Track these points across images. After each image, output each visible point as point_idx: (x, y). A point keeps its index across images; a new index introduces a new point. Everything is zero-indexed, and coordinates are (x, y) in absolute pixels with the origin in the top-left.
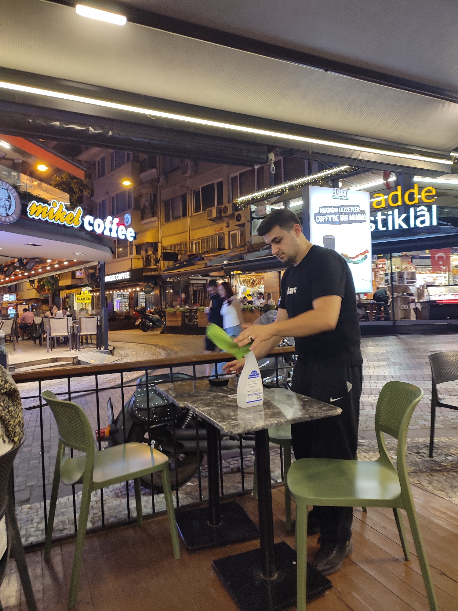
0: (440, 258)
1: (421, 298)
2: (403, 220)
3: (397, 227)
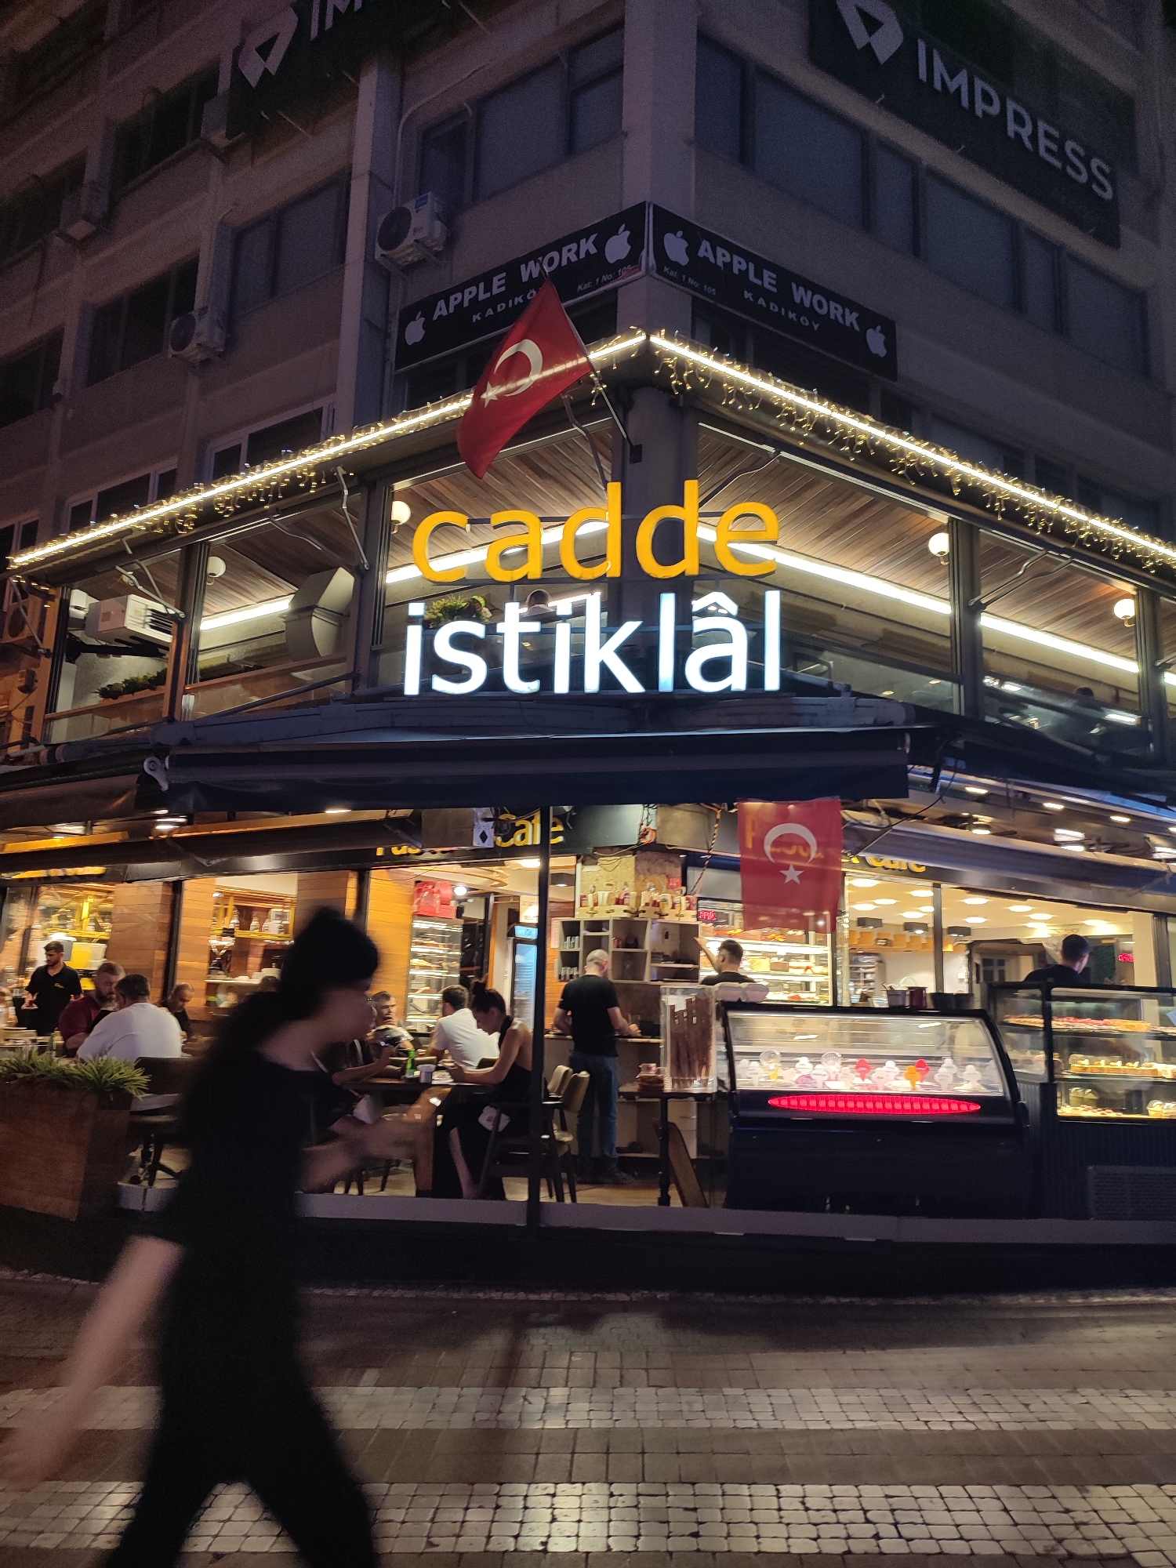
1: (691, 1076)
2: (626, 653)
3: (592, 684)
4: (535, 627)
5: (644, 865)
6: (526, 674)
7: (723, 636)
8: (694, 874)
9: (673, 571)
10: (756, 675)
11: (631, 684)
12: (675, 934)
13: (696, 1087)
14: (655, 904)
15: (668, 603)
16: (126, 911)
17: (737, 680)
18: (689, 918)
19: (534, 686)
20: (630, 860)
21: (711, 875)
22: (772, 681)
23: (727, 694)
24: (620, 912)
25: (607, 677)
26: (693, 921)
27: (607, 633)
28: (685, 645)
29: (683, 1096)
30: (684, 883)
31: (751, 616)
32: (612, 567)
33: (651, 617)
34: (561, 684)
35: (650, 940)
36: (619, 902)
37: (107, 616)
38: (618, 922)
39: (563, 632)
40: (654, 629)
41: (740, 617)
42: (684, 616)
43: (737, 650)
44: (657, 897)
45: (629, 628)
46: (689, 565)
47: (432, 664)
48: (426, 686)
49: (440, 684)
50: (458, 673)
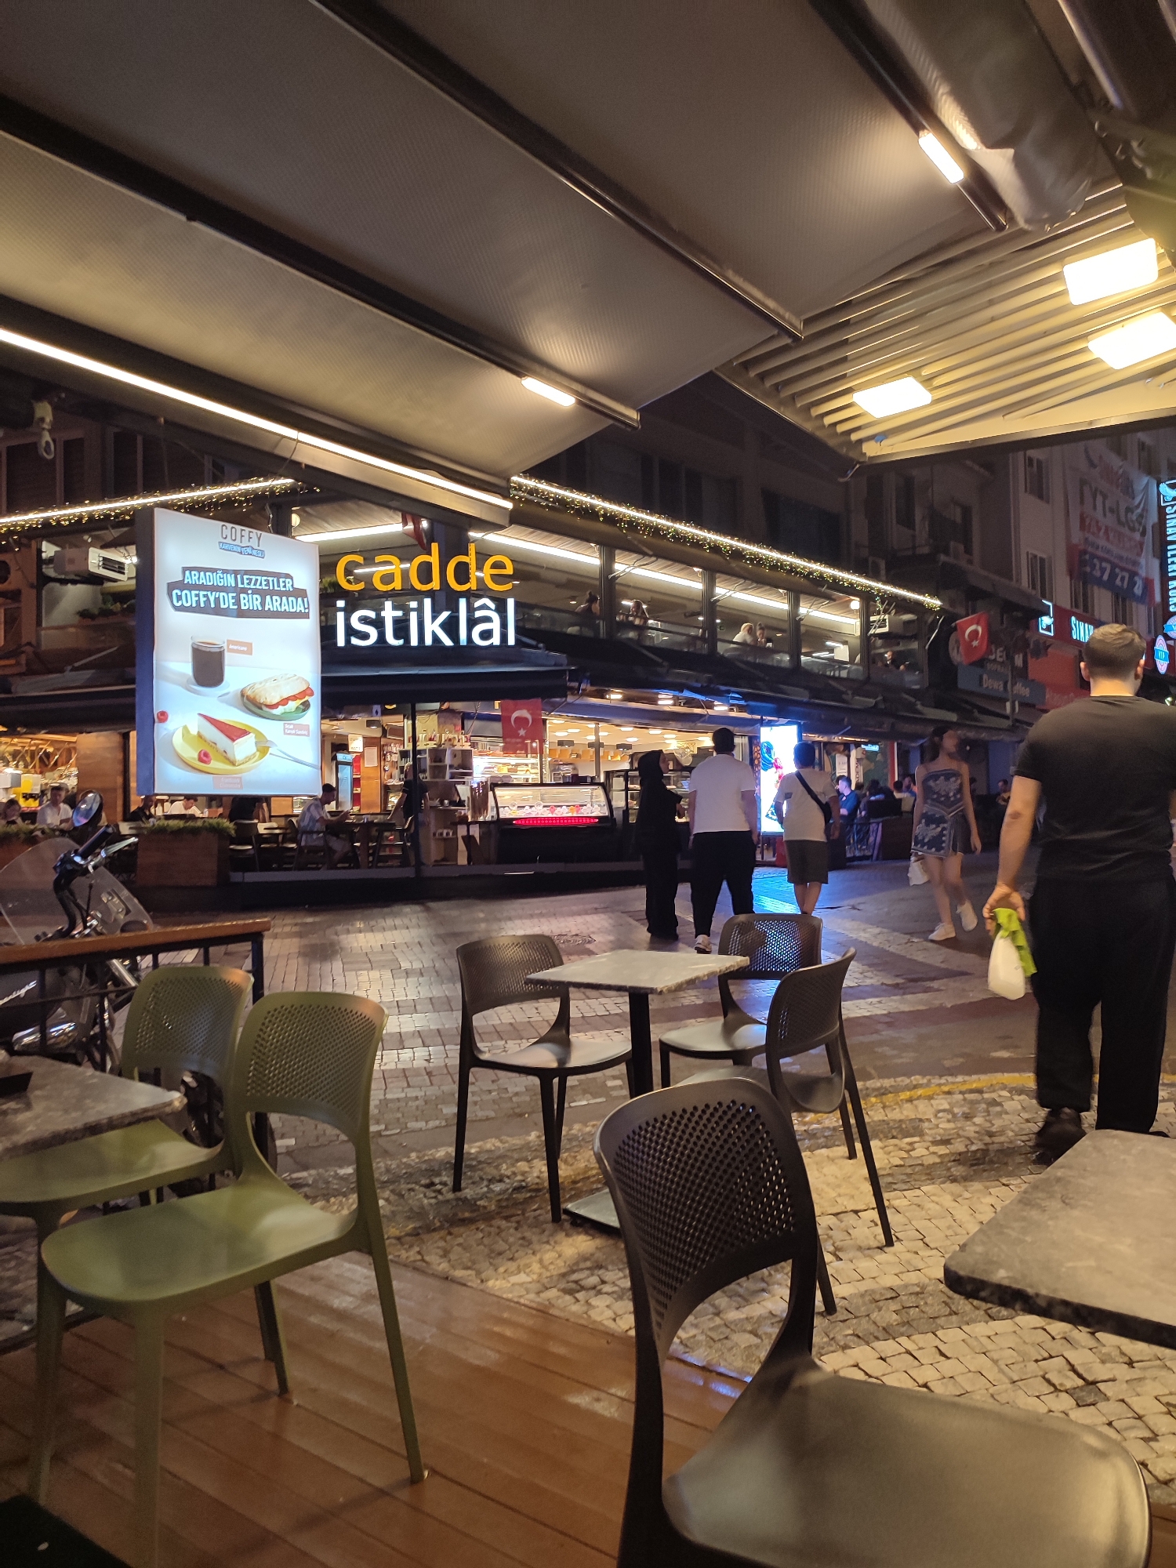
0: (521, 721)
1: (480, 814)
2: (443, 626)
3: (428, 641)
4: (399, 613)
5: (442, 720)
6: (396, 636)
7: (488, 619)
8: (468, 723)
9: (464, 588)
10: (504, 636)
11: (447, 642)
12: (459, 755)
13: (481, 819)
14: (450, 740)
15: (463, 603)
16: (88, 752)
17: (496, 640)
18: (467, 747)
19: (401, 642)
20: (435, 717)
21: (477, 723)
22: (511, 641)
23: (491, 646)
24: (432, 745)
25: (435, 638)
26: (469, 748)
27: (434, 618)
28: (472, 623)
29: (477, 822)
30: (463, 728)
31: (501, 610)
32: (435, 585)
33: (455, 609)
34: (414, 642)
35: (448, 760)
36: (431, 740)
37: (72, 561)
38: (432, 750)
39: (413, 616)
40: (456, 614)
41: (497, 610)
42: (471, 610)
43: (495, 626)
44: (451, 736)
45: (445, 615)
46: (472, 585)
47: (350, 632)
48: (348, 641)
49: (355, 641)
50: (365, 636)
